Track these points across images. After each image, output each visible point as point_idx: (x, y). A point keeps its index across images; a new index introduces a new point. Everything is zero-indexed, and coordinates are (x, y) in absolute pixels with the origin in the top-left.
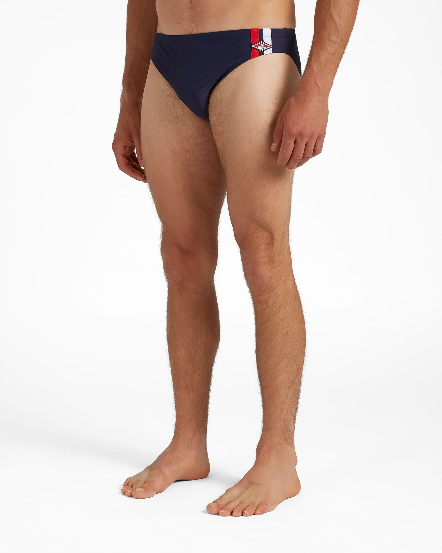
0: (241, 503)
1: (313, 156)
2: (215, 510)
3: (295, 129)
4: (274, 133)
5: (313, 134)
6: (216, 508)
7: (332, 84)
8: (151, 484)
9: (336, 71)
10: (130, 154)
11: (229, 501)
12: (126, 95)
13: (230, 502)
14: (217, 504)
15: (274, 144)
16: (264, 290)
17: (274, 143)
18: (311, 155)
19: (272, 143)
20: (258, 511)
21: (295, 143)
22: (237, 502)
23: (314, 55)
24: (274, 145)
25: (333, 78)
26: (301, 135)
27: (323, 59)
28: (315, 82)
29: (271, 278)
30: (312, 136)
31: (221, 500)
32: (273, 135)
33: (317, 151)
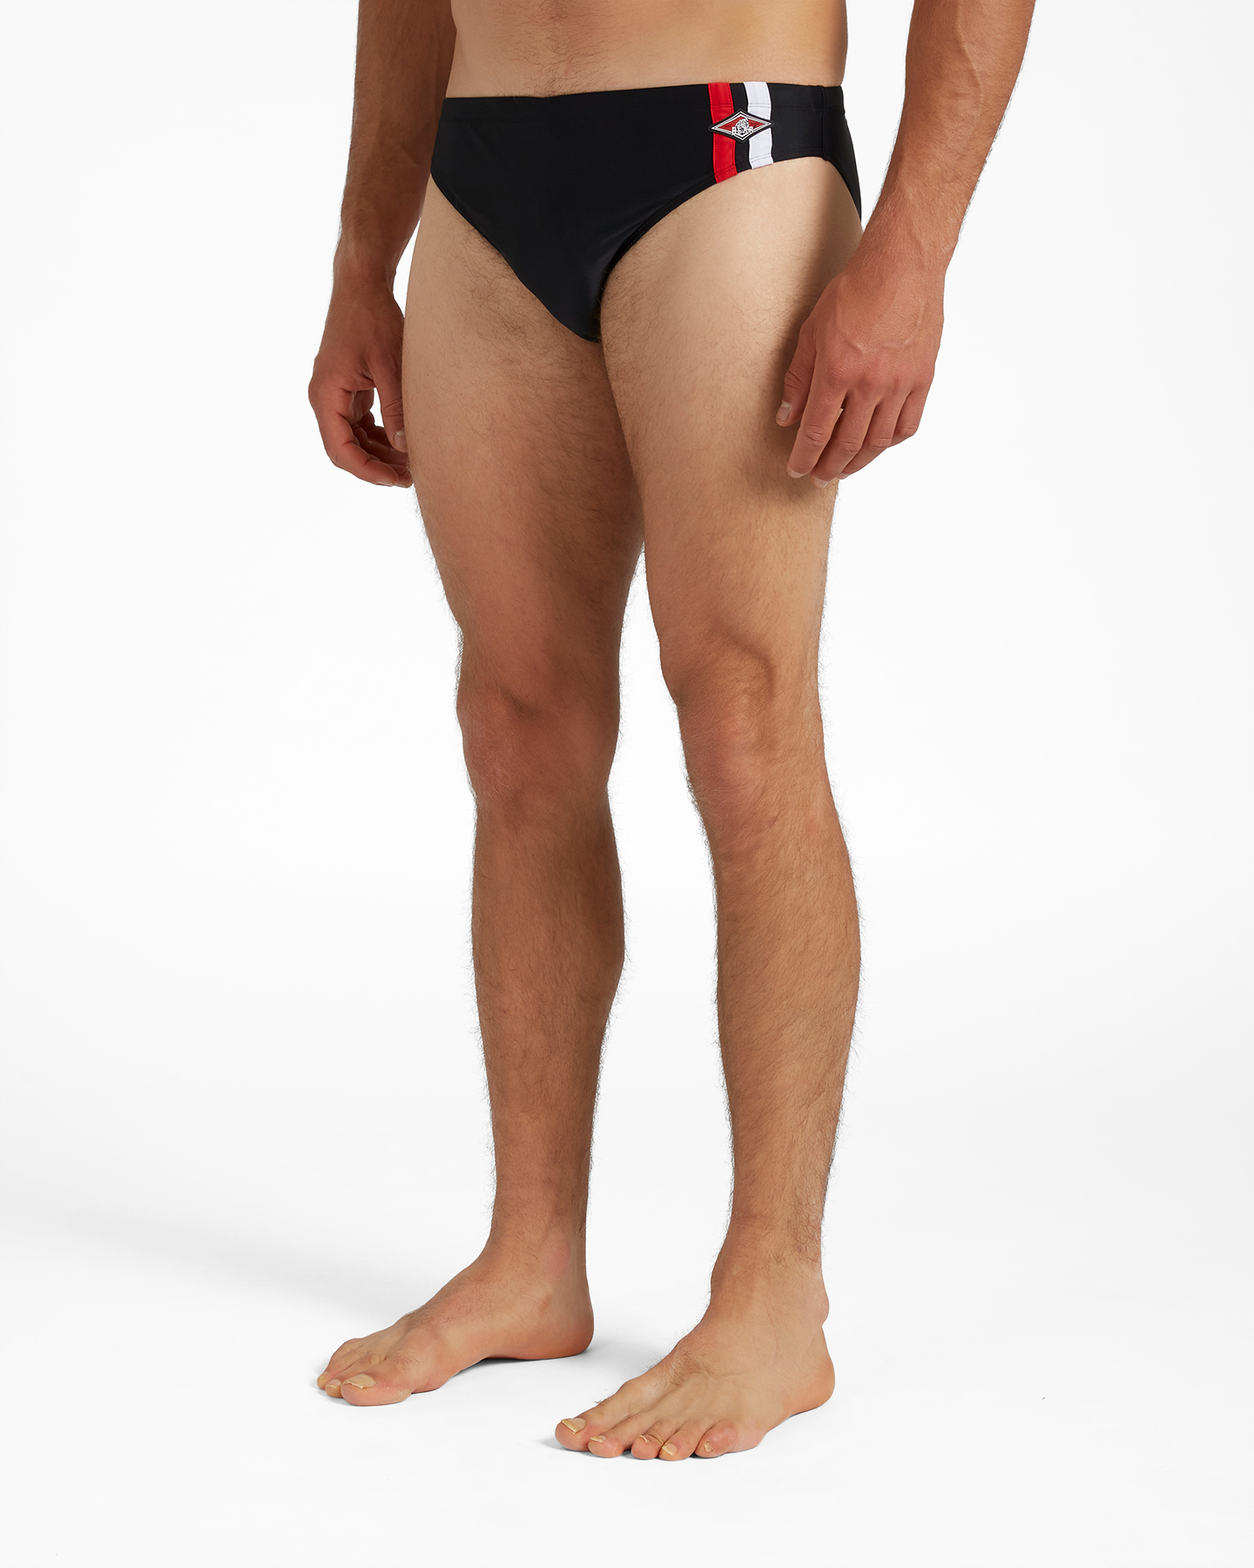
0: (659, 1422)
1: (895, 442)
2: (579, 1440)
3: (848, 367)
4: (788, 374)
5: (897, 381)
6: (579, 1436)
7: (956, 240)
8: (399, 1366)
9: (969, 203)
10: (360, 417)
11: (625, 1416)
12: (352, 247)
13: (629, 1418)
14: (586, 1425)
15: (785, 405)
16: (744, 824)
17: (787, 401)
18: (890, 440)
19: (781, 403)
20: (707, 1446)
21: (844, 406)
22: (647, 1421)
23: (907, 158)
24: (788, 408)
25: (960, 223)
26: (864, 384)
27: (932, 168)
28: (910, 233)
29: (764, 790)
30: (894, 389)
31: (602, 1414)
32: (786, 380)
33: (905, 430)
